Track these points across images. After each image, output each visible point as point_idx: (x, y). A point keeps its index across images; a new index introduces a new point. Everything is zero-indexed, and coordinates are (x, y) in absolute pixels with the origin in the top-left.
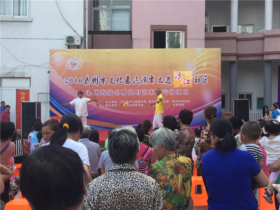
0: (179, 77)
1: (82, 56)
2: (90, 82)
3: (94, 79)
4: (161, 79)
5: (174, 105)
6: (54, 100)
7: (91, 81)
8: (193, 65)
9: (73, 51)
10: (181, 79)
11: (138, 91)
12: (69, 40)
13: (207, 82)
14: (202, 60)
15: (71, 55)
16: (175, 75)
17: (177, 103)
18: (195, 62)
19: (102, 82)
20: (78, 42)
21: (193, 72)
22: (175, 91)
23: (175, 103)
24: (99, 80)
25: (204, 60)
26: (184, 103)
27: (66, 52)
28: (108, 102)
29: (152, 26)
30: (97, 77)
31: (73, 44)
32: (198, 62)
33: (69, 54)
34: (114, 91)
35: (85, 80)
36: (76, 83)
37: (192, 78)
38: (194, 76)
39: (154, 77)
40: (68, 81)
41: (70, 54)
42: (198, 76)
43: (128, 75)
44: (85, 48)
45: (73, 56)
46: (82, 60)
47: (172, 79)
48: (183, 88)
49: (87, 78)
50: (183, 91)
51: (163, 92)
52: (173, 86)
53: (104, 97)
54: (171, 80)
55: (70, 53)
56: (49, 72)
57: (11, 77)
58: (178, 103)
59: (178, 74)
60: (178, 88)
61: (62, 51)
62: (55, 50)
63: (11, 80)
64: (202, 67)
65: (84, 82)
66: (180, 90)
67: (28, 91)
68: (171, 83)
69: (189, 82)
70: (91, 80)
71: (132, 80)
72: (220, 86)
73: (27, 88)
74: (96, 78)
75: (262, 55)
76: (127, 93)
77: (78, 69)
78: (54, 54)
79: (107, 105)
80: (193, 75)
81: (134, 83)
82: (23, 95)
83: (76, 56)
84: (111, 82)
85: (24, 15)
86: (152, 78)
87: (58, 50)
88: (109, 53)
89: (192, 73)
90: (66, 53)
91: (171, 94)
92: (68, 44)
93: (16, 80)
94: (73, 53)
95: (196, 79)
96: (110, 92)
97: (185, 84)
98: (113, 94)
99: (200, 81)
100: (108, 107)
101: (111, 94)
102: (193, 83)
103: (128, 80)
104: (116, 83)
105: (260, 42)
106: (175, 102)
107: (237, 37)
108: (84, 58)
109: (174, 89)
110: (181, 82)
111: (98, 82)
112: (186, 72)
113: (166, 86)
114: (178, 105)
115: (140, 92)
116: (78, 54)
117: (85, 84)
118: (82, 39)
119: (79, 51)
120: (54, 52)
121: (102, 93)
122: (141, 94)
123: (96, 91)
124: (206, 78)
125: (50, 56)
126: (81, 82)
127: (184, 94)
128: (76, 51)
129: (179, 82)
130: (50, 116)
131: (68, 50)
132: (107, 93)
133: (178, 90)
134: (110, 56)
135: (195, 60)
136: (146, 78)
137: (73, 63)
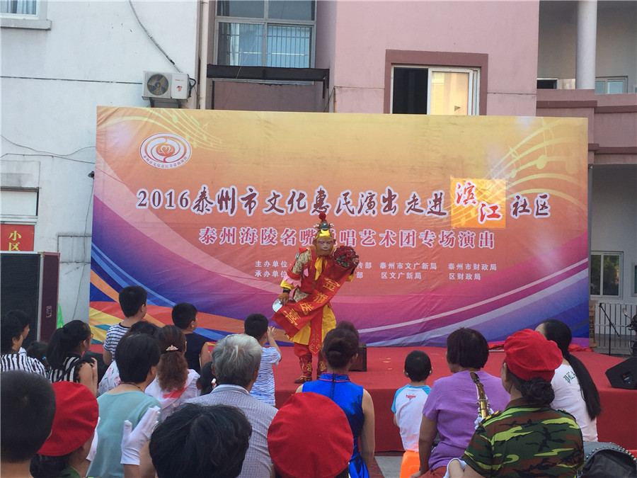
0: (468, 199)
1: (189, 128)
2: (212, 203)
3: (224, 195)
4: (415, 200)
5: (452, 276)
6: (104, 255)
7: (216, 203)
8: (509, 164)
9: (165, 115)
10: (474, 202)
11: (351, 235)
12: (153, 84)
13: (546, 214)
14: (534, 149)
15: (159, 124)
16: (457, 190)
17: (460, 271)
18: (513, 156)
19: (246, 206)
21: (507, 185)
22: (456, 235)
23: (456, 271)
24: (238, 199)
25: (541, 152)
26: (480, 271)
27: (144, 116)
28: (262, 264)
29: (390, 54)
30: (233, 189)
31: (165, 96)
32: (521, 156)
33: (152, 121)
34: (280, 231)
35: (198, 198)
36: (170, 205)
37: (504, 199)
38: (511, 196)
39: (395, 196)
40: (149, 199)
41: (156, 123)
42: (523, 195)
43: (321, 187)
44: (198, 107)
45: (163, 126)
46: (191, 140)
47: (448, 203)
48: (478, 230)
49: (204, 193)
50: (477, 238)
51: (422, 240)
52: (450, 222)
53: (250, 248)
54: (445, 206)
55: (157, 118)
56: (92, 175)
58: (465, 271)
59: (465, 190)
60: (464, 229)
61: (132, 112)
62: (114, 110)
64: (533, 170)
65: (194, 204)
66: (471, 233)
67: (31, 228)
68: (445, 214)
69: (497, 212)
70: (214, 200)
71: (333, 201)
72: (585, 227)
73: (26, 220)
74: (230, 195)
77: (178, 166)
78: (111, 122)
79: (258, 274)
80: (508, 193)
82: (15, 239)
83: (175, 130)
84: (273, 207)
85: (27, 13)
86: (390, 199)
87: (123, 108)
88: (268, 122)
89: (505, 188)
90: (146, 119)
91: (443, 245)
92: (150, 95)
94: (166, 119)
95: (518, 203)
96: (269, 236)
97: (486, 218)
98: (277, 242)
99: (528, 211)
100: (262, 278)
101: (271, 241)
102: (507, 216)
103: (321, 201)
104: (287, 208)
106: (456, 268)
107: (596, 102)
108: (196, 135)
109: (454, 230)
110: (472, 212)
111: (236, 205)
112: (488, 181)
113: (431, 222)
114: (465, 277)
115: (355, 237)
116: (180, 123)
117: (198, 210)
118: (192, 85)
119: (184, 117)
120: (111, 115)
121: (245, 238)
122: (358, 243)
123: (229, 230)
124: (545, 203)
125: (98, 126)
126: (184, 204)
127: (481, 245)
128: (175, 114)
129: (468, 213)
130: (90, 301)
131: (151, 110)
132: (259, 237)
133: (464, 233)
134: (271, 132)
135: (512, 150)
136: (374, 197)
137: (164, 148)
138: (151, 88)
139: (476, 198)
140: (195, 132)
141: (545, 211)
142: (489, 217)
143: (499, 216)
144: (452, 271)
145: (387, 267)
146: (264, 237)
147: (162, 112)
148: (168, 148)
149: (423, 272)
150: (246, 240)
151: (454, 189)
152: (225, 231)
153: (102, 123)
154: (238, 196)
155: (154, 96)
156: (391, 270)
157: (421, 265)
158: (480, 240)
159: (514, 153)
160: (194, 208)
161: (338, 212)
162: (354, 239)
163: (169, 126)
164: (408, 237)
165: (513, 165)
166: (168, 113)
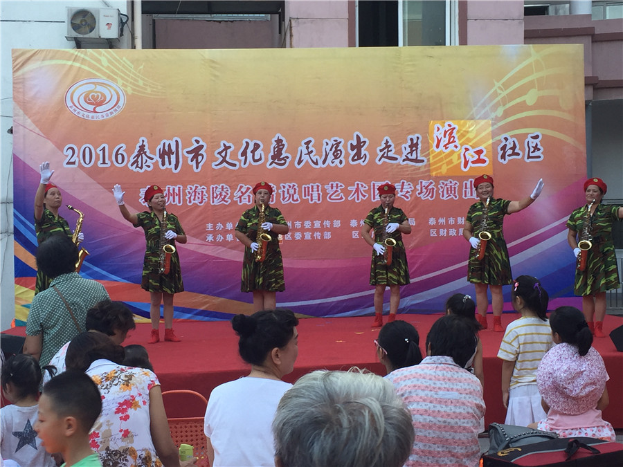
0: (449, 143)
1: (122, 71)
2: (152, 159)
3: (167, 148)
4: (388, 146)
5: (433, 233)
6: (28, 223)
7: (157, 158)
8: (495, 101)
9: (93, 57)
10: (456, 147)
11: (315, 189)
12: (78, 21)
13: (539, 157)
14: (523, 82)
15: (86, 68)
16: (436, 134)
17: (442, 227)
18: (499, 91)
19: (192, 161)
20: (109, 28)
21: (493, 125)
22: (436, 186)
23: (438, 227)
24: (182, 153)
25: (530, 85)
27: (69, 60)
28: (214, 227)
30: (177, 141)
31: (92, 35)
32: (509, 91)
33: (77, 65)
34: (233, 188)
35: (136, 153)
36: (104, 163)
37: (491, 142)
38: (498, 138)
39: (365, 142)
40: (78, 156)
41: (83, 67)
42: (512, 137)
43: (279, 136)
45: (94, 72)
46: (123, 85)
47: (427, 148)
48: (461, 178)
49: (142, 147)
50: (461, 187)
52: (429, 171)
53: (200, 209)
54: (422, 152)
55: (84, 61)
56: (11, 131)
58: (448, 226)
59: (446, 132)
60: (446, 178)
61: (54, 55)
62: (33, 52)
64: (522, 107)
65: (132, 161)
66: (454, 182)
68: (423, 161)
69: (482, 157)
70: (155, 155)
71: (293, 150)
72: (583, 169)
74: (173, 148)
76: (278, 194)
77: (110, 116)
78: (29, 67)
79: (210, 238)
80: (494, 134)
83: (104, 74)
84: (224, 160)
86: (359, 146)
87: (42, 51)
88: (213, 62)
89: (490, 129)
90: (70, 63)
91: (422, 197)
92: (75, 34)
94: (93, 62)
95: (506, 145)
96: (221, 194)
97: (470, 164)
98: (230, 201)
99: (518, 154)
100: (215, 243)
101: (223, 199)
102: (494, 161)
103: (280, 152)
104: (240, 161)
106: (437, 223)
107: (593, 29)
108: (130, 80)
109: (434, 179)
110: (454, 158)
111: (181, 159)
112: (469, 123)
113: (407, 171)
114: (448, 233)
115: (320, 192)
116: (111, 67)
117: (137, 167)
118: (124, 21)
119: (115, 58)
120: (29, 59)
121: (192, 198)
122: (324, 198)
123: (174, 190)
124: (537, 144)
125: (14, 72)
126: (120, 161)
127: (466, 196)
128: (104, 55)
129: (450, 159)
130: (16, 277)
131: (77, 52)
132: (209, 195)
133: (445, 183)
134: (217, 73)
135: (498, 85)
136: (341, 145)
137: (93, 96)
138: (75, 27)
139: (457, 143)
140: (129, 76)
141: (537, 154)
142: (473, 162)
143: (484, 161)
144: (433, 227)
145: (359, 225)
146: (215, 195)
147: (89, 54)
148: (98, 96)
150: (194, 200)
151: (433, 132)
152: (169, 190)
153: (18, 69)
154: (183, 150)
155: (79, 36)
158: (464, 189)
159: (499, 88)
160: (132, 165)
161: (299, 163)
162: (319, 194)
163: (98, 70)
165: (499, 101)
166: (95, 54)
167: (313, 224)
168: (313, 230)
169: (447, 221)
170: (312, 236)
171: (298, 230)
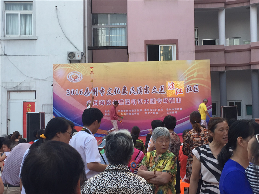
0: (172, 87)
1: (81, 69)
2: (90, 93)
3: (94, 90)
4: (155, 89)
5: (168, 113)
6: (57, 111)
8: (185, 76)
9: (74, 66)
10: (174, 89)
11: (135, 101)
12: (70, 55)
13: (198, 91)
14: (193, 70)
15: (72, 69)
17: (171, 111)
18: (186, 73)
19: (101, 93)
20: (79, 57)
21: (184, 82)
22: (169, 100)
23: (169, 111)
25: (195, 71)
26: (177, 111)
27: (68, 66)
28: (107, 111)
29: (146, 42)
30: (97, 88)
31: (74, 59)
32: (189, 73)
33: (70, 68)
34: (112, 101)
35: (86, 91)
36: (77, 94)
37: (184, 87)
38: (186, 86)
39: (148, 88)
40: (70, 92)
42: (190, 86)
43: (125, 86)
44: (85, 62)
45: (75, 70)
46: (82, 73)
48: (176, 98)
49: (87, 90)
50: (175, 100)
51: (157, 101)
52: (166, 95)
53: (103, 107)
54: (165, 90)
55: (72, 67)
56: (52, 85)
57: (18, 90)
58: (172, 111)
59: (171, 85)
60: (171, 97)
61: (64, 65)
62: (58, 65)
63: (19, 93)
64: (193, 77)
65: (85, 93)
66: (173, 99)
67: (34, 103)
68: (165, 93)
69: (181, 91)
71: (129, 90)
72: (210, 95)
73: (32, 100)
74: (96, 90)
75: (249, 65)
76: (124, 102)
77: (79, 81)
78: (57, 69)
80: (185, 85)
81: (130, 93)
82: (29, 107)
83: (77, 70)
84: (110, 93)
85: (29, 34)
86: (147, 89)
87: (61, 64)
88: (107, 66)
89: (184, 83)
91: (165, 103)
92: (70, 59)
93: (23, 93)
94: (74, 67)
95: (188, 88)
96: (109, 102)
97: (178, 93)
98: (111, 104)
99: (192, 91)
100: (107, 116)
101: (109, 104)
102: (185, 93)
103: (125, 91)
104: (114, 93)
105: (247, 53)
107: (225, 49)
108: (84, 72)
109: (168, 98)
110: (174, 92)
111: (98, 93)
112: (178, 82)
113: (160, 96)
114: (172, 113)
116: (79, 68)
118: (83, 54)
119: (80, 66)
120: (57, 67)
121: (101, 103)
122: (137, 103)
123: (96, 101)
124: (197, 88)
126: (81, 94)
127: (177, 102)
128: (77, 65)
129: (172, 92)
131: (70, 64)
132: (106, 103)
133: (171, 99)
134: (108, 69)
135: (186, 71)
136: (142, 89)
137: (74, 76)
138: (69, 57)
139: (174, 87)
140: (84, 70)
141: (197, 90)
142: (179, 93)
143: (182, 93)
144: (168, 111)
145: (147, 111)
149: (159, 112)
151: (167, 84)
153: (54, 70)
154: (98, 90)
155: (71, 59)
156: (148, 112)
157: (158, 109)
160: (85, 95)
161: (130, 94)
164: (153, 101)
166: (75, 65)
167: (134, 111)
168: (134, 112)
169: (172, 109)
170: (134, 114)
171: (130, 112)
